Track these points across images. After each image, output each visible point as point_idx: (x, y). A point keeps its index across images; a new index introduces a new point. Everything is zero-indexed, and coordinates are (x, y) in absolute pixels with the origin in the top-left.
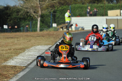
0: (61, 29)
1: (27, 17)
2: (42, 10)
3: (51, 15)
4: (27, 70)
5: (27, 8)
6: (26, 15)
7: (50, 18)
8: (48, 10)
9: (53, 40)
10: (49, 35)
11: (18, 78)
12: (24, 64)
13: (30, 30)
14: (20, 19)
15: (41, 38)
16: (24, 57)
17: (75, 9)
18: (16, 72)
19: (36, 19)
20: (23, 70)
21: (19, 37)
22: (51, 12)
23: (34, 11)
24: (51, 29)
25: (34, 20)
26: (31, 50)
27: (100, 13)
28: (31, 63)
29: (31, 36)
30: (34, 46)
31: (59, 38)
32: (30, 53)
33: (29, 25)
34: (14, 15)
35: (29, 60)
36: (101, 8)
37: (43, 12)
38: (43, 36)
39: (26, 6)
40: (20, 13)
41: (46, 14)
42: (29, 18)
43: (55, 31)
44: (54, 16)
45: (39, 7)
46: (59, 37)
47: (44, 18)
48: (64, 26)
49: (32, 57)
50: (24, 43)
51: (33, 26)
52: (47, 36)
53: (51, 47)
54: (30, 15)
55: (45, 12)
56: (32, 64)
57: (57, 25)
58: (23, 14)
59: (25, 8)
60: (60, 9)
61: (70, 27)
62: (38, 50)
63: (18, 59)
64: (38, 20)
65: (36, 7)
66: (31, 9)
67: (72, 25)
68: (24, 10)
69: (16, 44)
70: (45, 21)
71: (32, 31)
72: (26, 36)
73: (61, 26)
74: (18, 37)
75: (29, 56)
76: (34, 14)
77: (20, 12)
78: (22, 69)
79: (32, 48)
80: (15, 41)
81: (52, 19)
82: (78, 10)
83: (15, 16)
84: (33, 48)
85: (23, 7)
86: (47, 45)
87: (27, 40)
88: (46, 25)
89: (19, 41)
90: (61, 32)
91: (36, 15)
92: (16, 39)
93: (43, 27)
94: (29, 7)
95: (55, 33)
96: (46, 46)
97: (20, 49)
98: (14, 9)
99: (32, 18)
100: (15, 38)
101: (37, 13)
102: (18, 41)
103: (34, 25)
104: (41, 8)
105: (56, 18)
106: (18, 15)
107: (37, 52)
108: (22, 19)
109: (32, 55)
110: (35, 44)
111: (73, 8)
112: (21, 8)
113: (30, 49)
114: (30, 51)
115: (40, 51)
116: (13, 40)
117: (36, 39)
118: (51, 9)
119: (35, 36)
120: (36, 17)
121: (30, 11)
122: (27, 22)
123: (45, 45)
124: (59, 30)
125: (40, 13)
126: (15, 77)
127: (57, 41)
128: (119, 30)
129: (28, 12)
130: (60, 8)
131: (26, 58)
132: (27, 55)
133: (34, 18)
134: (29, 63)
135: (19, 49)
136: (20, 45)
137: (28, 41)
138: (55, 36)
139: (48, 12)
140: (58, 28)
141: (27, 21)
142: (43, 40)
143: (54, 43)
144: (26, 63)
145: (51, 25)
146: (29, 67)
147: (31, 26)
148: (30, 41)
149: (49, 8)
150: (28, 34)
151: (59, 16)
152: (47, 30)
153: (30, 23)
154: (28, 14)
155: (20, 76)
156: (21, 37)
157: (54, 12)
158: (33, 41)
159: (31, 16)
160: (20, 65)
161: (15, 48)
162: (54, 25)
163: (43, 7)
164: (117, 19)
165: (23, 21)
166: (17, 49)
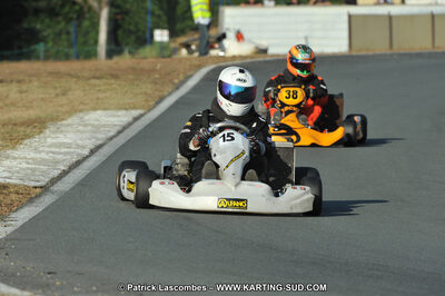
0: (184, 52)
1: (60, 2)
4: (48, 200)
9: (150, 92)
10: (138, 73)
11: (10, 230)
12: (37, 178)
13: (72, 51)
15: (104, 81)
16: (40, 152)
18: (6, 205)
19: (92, 12)
20: (31, 201)
21: (27, 79)
24: (147, 51)
25: (87, 16)
26: (68, 125)
28: (65, 173)
30: (81, 111)
31: (174, 84)
32: (62, 139)
33: (68, 33)
35: (56, 162)
38: (115, 76)
42: (67, 9)
43: (163, 57)
46: (171, 81)
48: (195, 40)
49: (68, 153)
50: (42, 99)
51: (81, 39)
52: (131, 77)
53: (142, 116)
56: (66, 178)
57: (173, 35)
61: (217, 46)
62: (93, 126)
63: (15, 158)
64: (99, 17)
67: (224, 36)
69: (13, 104)
71: (78, 57)
72: (50, 73)
73: (183, 39)
74: (21, 77)
75: (57, 150)
78: (28, 195)
79: (69, 121)
80: (12, 91)
81: (153, 13)
84: (73, 120)
86: (126, 109)
87: (55, 88)
88: (127, 36)
89: (24, 95)
90: (181, 60)
92: (14, 87)
95: (158, 67)
96: (121, 113)
97: (29, 123)
99: (77, 7)
100: (12, 81)
102: (21, 92)
103: (87, 33)
107: (87, 135)
109: (68, 146)
110: (82, 103)
113: (65, 122)
114: (62, 132)
115: (100, 132)
116: (5, 88)
117: (87, 88)
119: (86, 74)
120: (95, 5)
122: (59, 23)
123: (120, 109)
124: (174, 57)
127: (166, 93)
128: (392, 55)
131: (46, 157)
132: (50, 146)
133: (86, 9)
134: (56, 173)
135: (22, 124)
136: (27, 108)
138: (157, 76)
140: (173, 45)
141: (60, 18)
142: (112, 90)
143: (152, 103)
144: (43, 173)
145: (147, 35)
146: (55, 188)
147: (76, 37)
148: (64, 94)
150: (62, 66)
153: (72, 29)
155: (20, 223)
156: (34, 79)
158: (77, 93)
159: (75, 3)
160: (21, 182)
161: (10, 119)
162: (161, 36)
164: (390, 17)
165: (47, 20)
166: (15, 124)
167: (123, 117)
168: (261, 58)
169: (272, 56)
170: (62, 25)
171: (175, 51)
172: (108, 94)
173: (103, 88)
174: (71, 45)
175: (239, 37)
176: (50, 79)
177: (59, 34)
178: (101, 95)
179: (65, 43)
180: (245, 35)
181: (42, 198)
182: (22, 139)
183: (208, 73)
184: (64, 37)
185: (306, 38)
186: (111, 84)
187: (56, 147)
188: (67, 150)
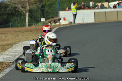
0: (49, 24)
1: (15, 12)
2: (30, 5)
3: (40, 10)
4: (14, 66)
5: (15, 3)
6: (14, 10)
7: (38, 13)
8: (36, 5)
10: (37, 30)
11: (4, 74)
12: (11, 60)
13: (19, 25)
14: (8, 14)
15: (29, 33)
16: (11, 53)
17: (63, 3)
18: (3, 68)
19: (24, 14)
20: (10, 66)
21: (7, 33)
22: (39, 7)
23: (22, 6)
24: (39, 24)
25: (23, 15)
30: (22, 41)
32: (17, 49)
33: (17, 20)
34: (2, 10)
35: (16, 55)
37: (32, 7)
38: (31, 31)
39: (13, 1)
40: (8, 9)
41: (34, 9)
42: (17, 13)
44: (43, 11)
45: (27, 2)
47: (33, 13)
48: (52, 20)
50: (11, 38)
51: (21, 22)
52: (35, 31)
54: (18, 10)
55: (33, 7)
57: (45, 20)
58: (11, 9)
59: (13, 3)
60: (48, 4)
61: (58, 22)
62: (26, 45)
63: (4, 55)
64: (26, 15)
65: (23, 2)
66: (19, 4)
67: (60, 19)
68: (12, 6)
69: (3, 40)
70: (33, 16)
71: (20, 26)
72: (13, 31)
73: (49, 20)
74: (5, 32)
75: (16, 52)
76: (22, 9)
77: (8, 7)
78: (8, 65)
79: (19, 44)
80: (3, 36)
81: (40, 13)
82: (66, 4)
83: (3, 12)
85: (11, 2)
87: (15, 35)
88: (34, 20)
89: (6, 37)
91: (24, 10)
92: (3, 35)
93: (31, 22)
94: (17, 3)
97: (8, 45)
98: (2, 5)
99: (20, 13)
100: (3, 34)
101: (25, 8)
102: (5, 36)
103: (23, 20)
104: (28, 3)
105: (44, 13)
106: (6, 10)
108: (10, 14)
110: (22, 39)
111: (61, 2)
112: (9, 3)
113: (18, 44)
114: (17, 47)
116: (1, 36)
117: (23, 35)
118: (39, 3)
119: (23, 31)
120: (25, 12)
121: (18, 6)
122: (15, 17)
125: (28, 8)
126: (2, 73)
128: (107, 22)
129: (16, 8)
130: (49, 2)
131: (13, 54)
132: (14, 51)
133: (22, 13)
134: (16, 58)
135: (6, 45)
136: (7, 40)
137: (15, 37)
139: (36, 6)
140: (46, 22)
141: (15, 16)
142: (30, 35)
144: (13, 58)
145: (39, 19)
147: (20, 21)
148: (17, 37)
149: (37, 2)
150: (16, 29)
151: (48, 11)
152: (36, 24)
153: (18, 18)
154: (17, 10)
155: (7, 72)
156: (9, 33)
157: (43, 6)
158: (21, 36)
159: (19, 12)
160: (6, 61)
161: (3, 44)
162: (43, 20)
163: (31, 1)
164: (106, 12)
165: (12, 17)
166: (4, 45)
168: (71, 25)
170: (16, 18)
172: (29, 36)
173: (28, 35)
174: (18, 23)
175: (64, 19)
176: (13, 33)
177: (15, 21)
179: (17, 23)
180: (66, 19)
181: (12, 65)
182: (6, 49)
183: (57, 29)
184: (16, 21)
185: (83, 19)
186: (30, 33)
187: (16, 51)
188: (19, 52)
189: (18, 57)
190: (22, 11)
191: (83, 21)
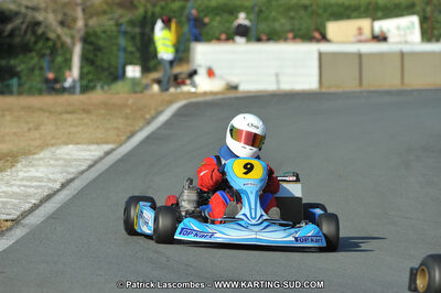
0: (156, 88)
1: (33, 39)
2: (91, 16)
4: (19, 233)
5: (35, 9)
6: (29, 33)
9: (121, 127)
10: (110, 108)
12: (8, 211)
16: (13, 185)
20: (2, 234)
22: (120, 25)
23: (60, 17)
24: (119, 86)
25: (60, 52)
26: (40, 159)
27: (299, 30)
28: (35, 207)
29: (42, 110)
30: (53, 145)
31: (145, 119)
32: (33, 172)
33: (41, 68)
35: (28, 196)
36: (302, 13)
37: (93, 22)
38: (87, 111)
40: (9, 27)
41: (105, 31)
42: (40, 45)
43: (135, 92)
45: (77, 5)
46: (143, 116)
49: (39, 187)
50: (15, 134)
52: (103, 111)
53: (112, 150)
54: (43, 34)
58: (20, 28)
59: (27, 7)
61: (188, 81)
62: (65, 160)
64: (71, 53)
65: (65, 5)
66: (49, 10)
67: (195, 73)
68: (25, 16)
72: (23, 108)
73: (155, 75)
75: (28, 183)
76: (59, 30)
77: (11, 22)
79: (41, 155)
82: (218, 19)
84: (45, 153)
85: (20, 5)
86: (98, 144)
87: (27, 123)
88: (101, 70)
90: (153, 96)
93: (90, 77)
94: (43, 5)
95: (130, 102)
96: (93, 147)
99: (50, 44)
101: (69, 27)
103: (59, 69)
104: (84, 10)
107: (59, 169)
109: (40, 179)
110: (53, 138)
113: (36, 156)
114: (33, 166)
115: (71, 166)
117: (59, 123)
118: (119, 12)
119: (58, 109)
120: (68, 40)
121: (46, 19)
122: (32, 58)
123: (93, 143)
124: (146, 92)
127: (137, 128)
128: (361, 92)
129: (38, 24)
131: (17, 190)
132: (22, 180)
133: (59, 45)
134: (27, 206)
137: (29, 129)
138: (128, 111)
139: (111, 23)
140: (146, 81)
141: (34, 54)
142: (84, 124)
143: (123, 138)
144: (15, 207)
146: (26, 221)
148: (37, 128)
149: (115, 8)
150: (34, 101)
152: (106, 87)
153: (45, 63)
154: (40, 31)
156: (7, 113)
158: (49, 128)
159: (48, 39)
162: (133, 71)
163: (93, 4)
164: (360, 56)
167: (95, 152)
168: (232, 94)
169: (243, 92)
170: (35, 61)
171: (147, 87)
172: (80, 129)
173: (75, 122)
175: (211, 73)
176: (22, 113)
177: (32, 70)
178: (73, 130)
179: (38, 79)
180: (217, 71)
181: (13, 232)
183: (180, 109)
184: (37, 72)
185: (277, 75)
186: (82, 119)
187: (28, 181)
188: (38, 184)
189: (34, 201)
190: (59, 37)
191: (278, 82)
